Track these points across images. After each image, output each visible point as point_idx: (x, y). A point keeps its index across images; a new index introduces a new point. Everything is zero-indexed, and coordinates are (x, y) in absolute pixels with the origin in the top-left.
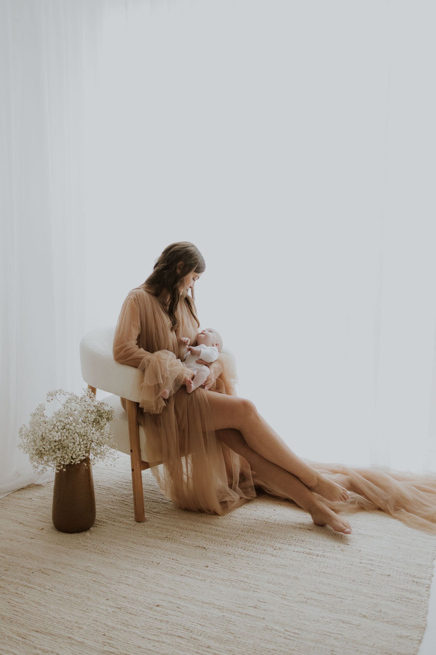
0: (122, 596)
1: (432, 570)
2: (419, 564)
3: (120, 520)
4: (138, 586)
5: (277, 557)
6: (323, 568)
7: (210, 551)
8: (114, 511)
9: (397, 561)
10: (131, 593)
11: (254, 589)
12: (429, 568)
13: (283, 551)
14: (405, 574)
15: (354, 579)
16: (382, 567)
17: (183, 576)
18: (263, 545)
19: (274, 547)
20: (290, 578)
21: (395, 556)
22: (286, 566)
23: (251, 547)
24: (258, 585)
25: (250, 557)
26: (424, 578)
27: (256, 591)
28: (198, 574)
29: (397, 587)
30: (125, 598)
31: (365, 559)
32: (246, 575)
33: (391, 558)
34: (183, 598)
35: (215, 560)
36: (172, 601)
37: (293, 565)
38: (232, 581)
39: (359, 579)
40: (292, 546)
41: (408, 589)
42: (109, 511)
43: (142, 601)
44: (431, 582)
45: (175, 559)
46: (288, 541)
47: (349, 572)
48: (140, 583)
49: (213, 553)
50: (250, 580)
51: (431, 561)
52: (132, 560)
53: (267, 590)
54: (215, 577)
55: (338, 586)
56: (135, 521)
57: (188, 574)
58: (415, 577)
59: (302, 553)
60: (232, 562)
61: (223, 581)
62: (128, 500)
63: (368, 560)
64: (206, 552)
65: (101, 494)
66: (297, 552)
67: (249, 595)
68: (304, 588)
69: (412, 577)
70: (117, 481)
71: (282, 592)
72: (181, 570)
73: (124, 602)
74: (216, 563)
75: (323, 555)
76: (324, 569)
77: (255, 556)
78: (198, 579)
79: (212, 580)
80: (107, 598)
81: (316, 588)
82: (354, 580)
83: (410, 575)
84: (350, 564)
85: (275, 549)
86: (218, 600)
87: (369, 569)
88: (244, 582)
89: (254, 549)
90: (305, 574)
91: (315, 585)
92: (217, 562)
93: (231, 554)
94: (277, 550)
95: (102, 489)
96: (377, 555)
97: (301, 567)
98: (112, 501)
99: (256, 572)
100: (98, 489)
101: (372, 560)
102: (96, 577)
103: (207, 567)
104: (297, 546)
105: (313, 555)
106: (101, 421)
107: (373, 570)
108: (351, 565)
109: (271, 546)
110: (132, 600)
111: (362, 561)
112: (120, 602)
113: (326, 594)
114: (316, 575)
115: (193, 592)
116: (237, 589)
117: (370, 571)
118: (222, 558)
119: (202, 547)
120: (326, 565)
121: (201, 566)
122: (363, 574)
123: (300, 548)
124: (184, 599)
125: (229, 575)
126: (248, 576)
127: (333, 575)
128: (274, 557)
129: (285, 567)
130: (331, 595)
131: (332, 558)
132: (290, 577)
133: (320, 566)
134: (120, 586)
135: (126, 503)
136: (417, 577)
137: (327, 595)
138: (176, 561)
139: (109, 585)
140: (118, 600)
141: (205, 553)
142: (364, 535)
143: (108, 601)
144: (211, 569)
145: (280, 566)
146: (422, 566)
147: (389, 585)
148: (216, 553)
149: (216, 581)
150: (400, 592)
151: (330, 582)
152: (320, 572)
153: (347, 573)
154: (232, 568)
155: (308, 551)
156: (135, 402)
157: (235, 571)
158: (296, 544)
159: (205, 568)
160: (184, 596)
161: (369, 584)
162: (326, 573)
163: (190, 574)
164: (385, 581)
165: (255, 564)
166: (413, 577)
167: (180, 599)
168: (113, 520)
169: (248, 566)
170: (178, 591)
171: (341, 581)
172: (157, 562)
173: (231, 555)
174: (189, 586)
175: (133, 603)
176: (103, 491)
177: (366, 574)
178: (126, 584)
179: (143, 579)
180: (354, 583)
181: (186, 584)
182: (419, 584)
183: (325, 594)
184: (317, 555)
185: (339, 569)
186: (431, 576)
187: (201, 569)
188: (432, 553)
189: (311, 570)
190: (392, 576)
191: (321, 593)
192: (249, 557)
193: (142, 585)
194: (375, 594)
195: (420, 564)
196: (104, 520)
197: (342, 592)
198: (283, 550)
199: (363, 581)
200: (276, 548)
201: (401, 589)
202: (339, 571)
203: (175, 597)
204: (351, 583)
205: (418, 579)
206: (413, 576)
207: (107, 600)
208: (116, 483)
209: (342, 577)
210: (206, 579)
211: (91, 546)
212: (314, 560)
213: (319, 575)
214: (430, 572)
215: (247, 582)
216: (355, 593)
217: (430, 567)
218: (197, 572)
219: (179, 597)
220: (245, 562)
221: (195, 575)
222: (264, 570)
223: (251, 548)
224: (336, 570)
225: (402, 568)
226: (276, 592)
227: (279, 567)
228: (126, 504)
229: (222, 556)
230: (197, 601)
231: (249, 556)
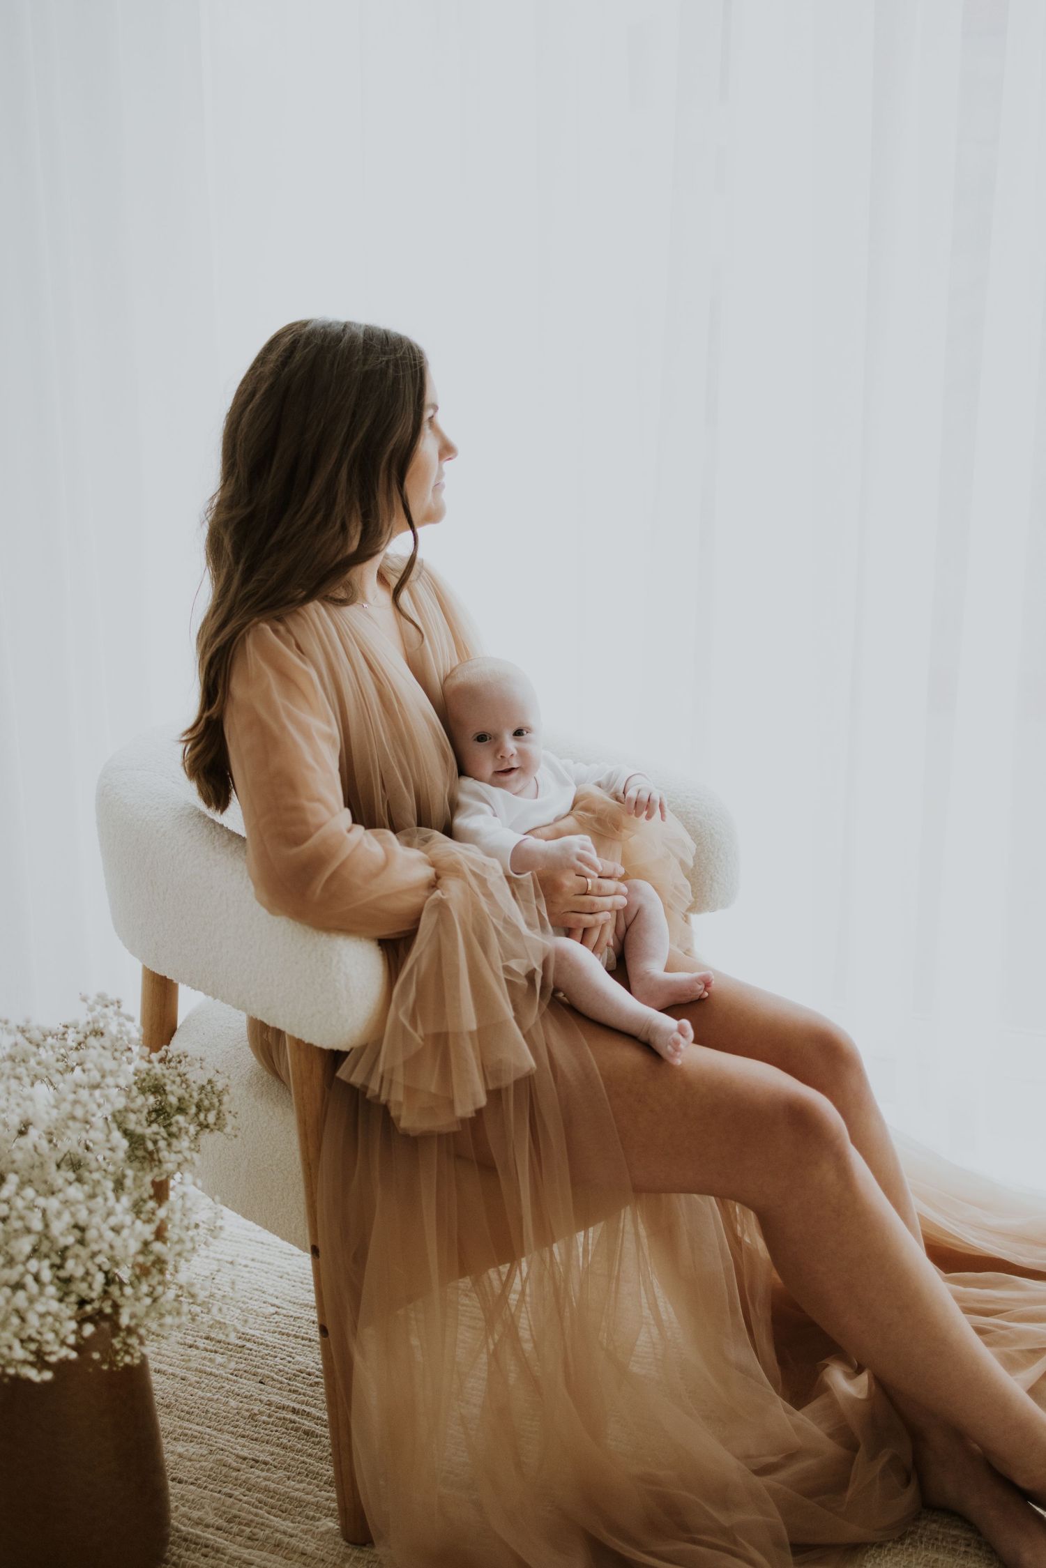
3: (278, 1535)
8: (256, 1475)
42: (235, 1474)
56: (340, 1540)
62: (315, 1406)
65: (211, 1374)
70: (276, 1302)
98: (253, 1417)
100: (202, 1346)
106: (169, 1145)
135: (308, 1424)
156: (321, 1050)
168: (248, 1530)
196: (208, 1535)
208: (273, 1310)
228: (306, 1433)
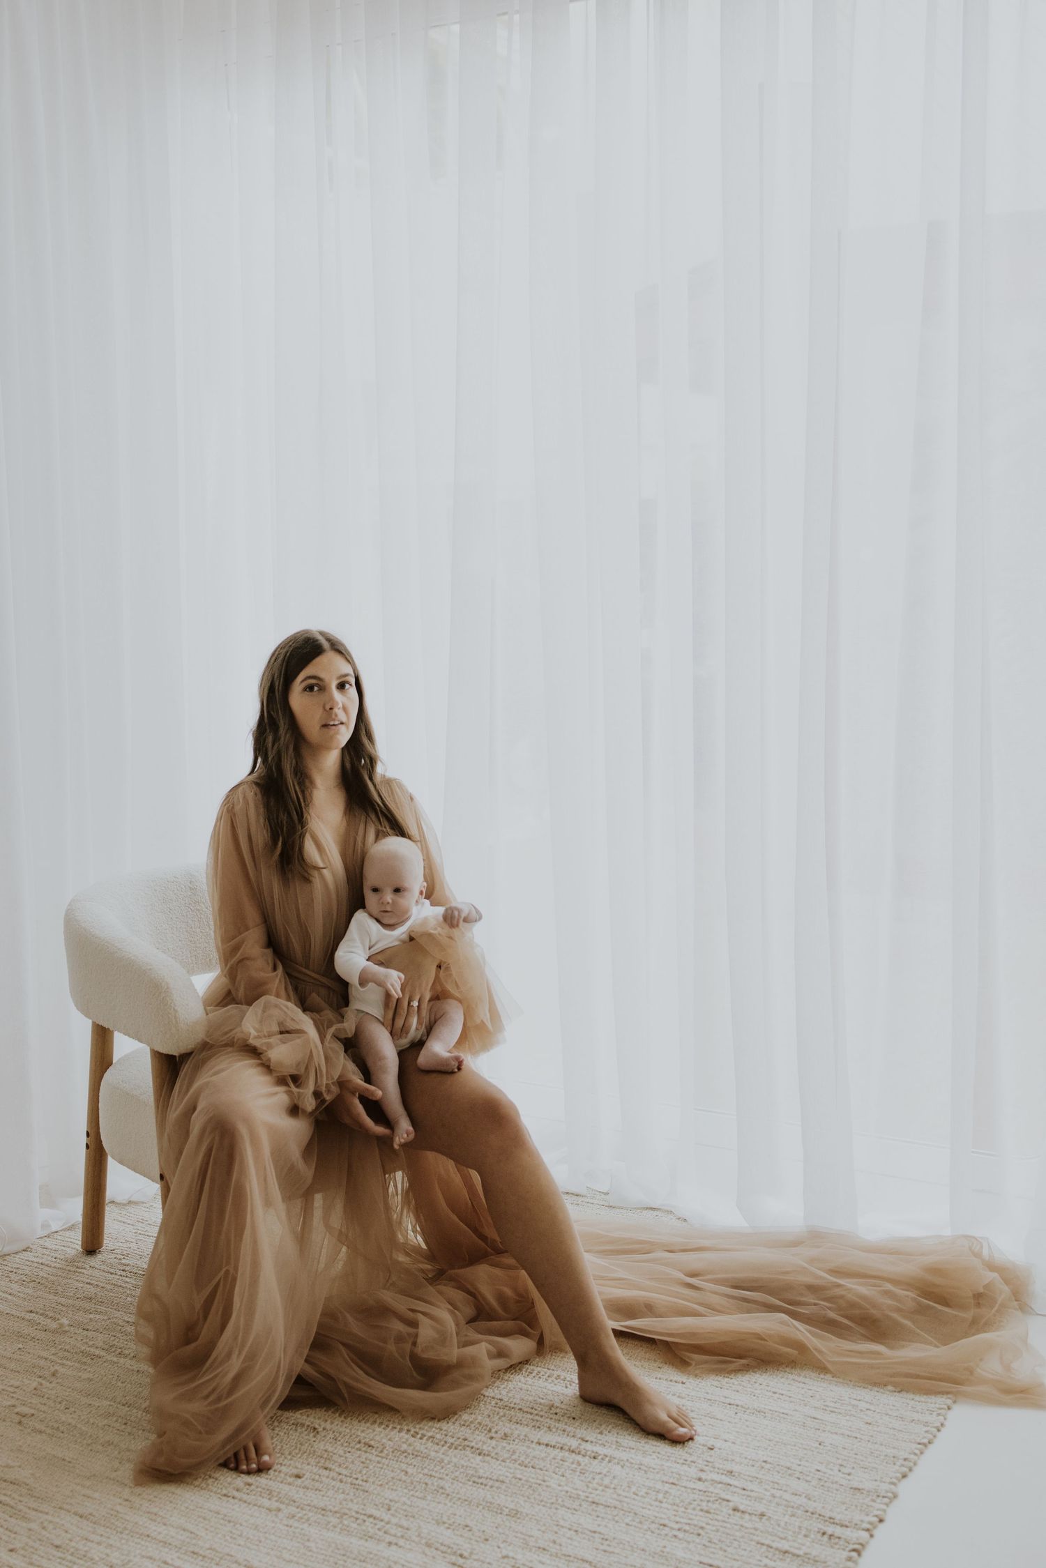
0: (52, 1544)
1: (887, 1505)
2: (856, 1489)
4: (105, 1520)
5: (488, 1458)
6: (596, 1490)
7: (325, 1436)
9: (799, 1479)
10: (79, 1536)
11: (394, 1540)
12: (881, 1498)
13: (511, 1442)
14: (807, 1512)
15: (666, 1522)
16: (753, 1491)
17: (229, 1497)
18: (467, 1426)
19: (493, 1430)
20: (499, 1511)
21: (799, 1463)
22: (502, 1481)
23: (434, 1429)
24: (407, 1529)
25: (419, 1456)
26: (856, 1524)
27: (396, 1544)
28: (269, 1495)
29: (771, 1547)
30: (58, 1549)
31: (716, 1470)
32: (387, 1501)
33: (789, 1468)
34: (201, 1555)
35: (329, 1459)
36: (170, 1562)
37: (520, 1479)
38: (347, 1514)
39: (677, 1522)
40: (540, 1431)
41: (801, 1553)
43: (97, 1559)
44: (872, 1536)
46: (537, 1418)
47: (661, 1502)
48: (112, 1512)
49: (330, 1443)
50: (393, 1515)
51: (894, 1480)
53: (423, 1541)
54: (309, 1502)
55: (614, 1539)
57: (244, 1493)
58: (830, 1522)
59: (558, 1448)
60: (367, 1467)
61: (323, 1515)
63: (722, 1474)
64: (314, 1439)
66: (547, 1445)
67: (371, 1553)
68: (524, 1539)
69: (822, 1522)
71: (459, 1549)
72: (229, 1484)
73: (49, 1560)
74: (326, 1469)
75: (611, 1457)
76: (598, 1492)
77: (433, 1454)
78: (263, 1507)
79: (299, 1510)
80: (11, 1547)
81: (554, 1542)
82: (664, 1525)
83: (820, 1515)
84: (671, 1481)
85: (492, 1438)
86: (288, 1561)
87: (715, 1497)
88: (375, 1518)
89: (438, 1436)
90: (543, 1503)
91: (556, 1533)
92: (330, 1466)
93: (375, 1446)
94: (496, 1440)
95: (128, 1274)
96: (753, 1460)
97: (540, 1485)
99: (417, 1494)
101: (733, 1474)
102: (9, 1493)
103: (298, 1476)
104: (554, 1430)
105: (584, 1456)
107: (724, 1500)
108: (673, 1484)
109: (485, 1430)
110: (72, 1554)
111: (703, 1476)
112: (39, 1559)
113: (575, 1558)
114: (569, 1508)
115: (235, 1539)
116: (351, 1535)
117: (718, 1502)
118: (348, 1455)
119: (308, 1426)
120: (606, 1481)
121: (286, 1475)
122: (694, 1509)
123: (559, 1435)
124: (204, 1557)
125: (346, 1500)
126: (392, 1504)
127: (613, 1509)
128: (481, 1458)
129: (497, 1484)
130: (587, 1562)
131: (629, 1465)
132: (501, 1509)
133: (591, 1485)
134: (58, 1516)
136: (835, 1521)
137: (576, 1560)
139: (34, 1513)
140: (36, 1554)
141: (309, 1440)
142: (742, 1407)
143: (11, 1553)
144: (307, 1483)
145: (485, 1482)
146: (862, 1493)
147: (751, 1540)
148: (339, 1443)
149: (305, 1515)
150: (775, 1561)
151: (599, 1525)
152: (583, 1500)
153: (651, 1505)
154: (361, 1483)
157: (364, 1491)
158: (552, 1426)
159: (291, 1480)
160: (209, 1549)
161: (699, 1535)
162: (597, 1504)
163: (248, 1494)
164: (746, 1528)
166: (826, 1521)
167: (195, 1556)
169: (404, 1478)
170: (197, 1535)
171: (627, 1524)
173: (373, 1447)
174: (232, 1524)
175: (70, 1562)
176: (128, 1280)
177: (702, 1510)
178: (75, 1514)
179: (124, 1503)
180: (659, 1532)
181: (226, 1518)
182: (837, 1540)
183: (571, 1559)
184: (593, 1454)
185: (637, 1495)
186: (876, 1519)
187: (282, 1482)
188: (905, 1460)
189: (563, 1493)
190: (770, 1517)
191: (563, 1555)
192: (417, 1456)
193: (116, 1516)
194: (704, 1564)
195: (859, 1489)
197: (618, 1554)
198: (514, 1441)
199: (687, 1528)
201: (780, 1551)
202: (634, 1499)
203: (184, 1552)
204: (653, 1532)
205: (838, 1527)
206: (826, 1519)
207: (11, 1550)
209: (636, 1514)
210: (282, 1506)
212: (581, 1467)
213: (577, 1508)
214: (878, 1510)
215: (382, 1520)
216: (651, 1558)
217: (884, 1497)
218: (268, 1490)
219: (193, 1553)
221: (260, 1496)
222: (441, 1491)
223: (434, 1432)
224: (626, 1497)
225: (806, 1497)
226: (444, 1549)
227: (482, 1484)
229: (350, 1449)
230: (236, 1562)
231: (420, 1454)
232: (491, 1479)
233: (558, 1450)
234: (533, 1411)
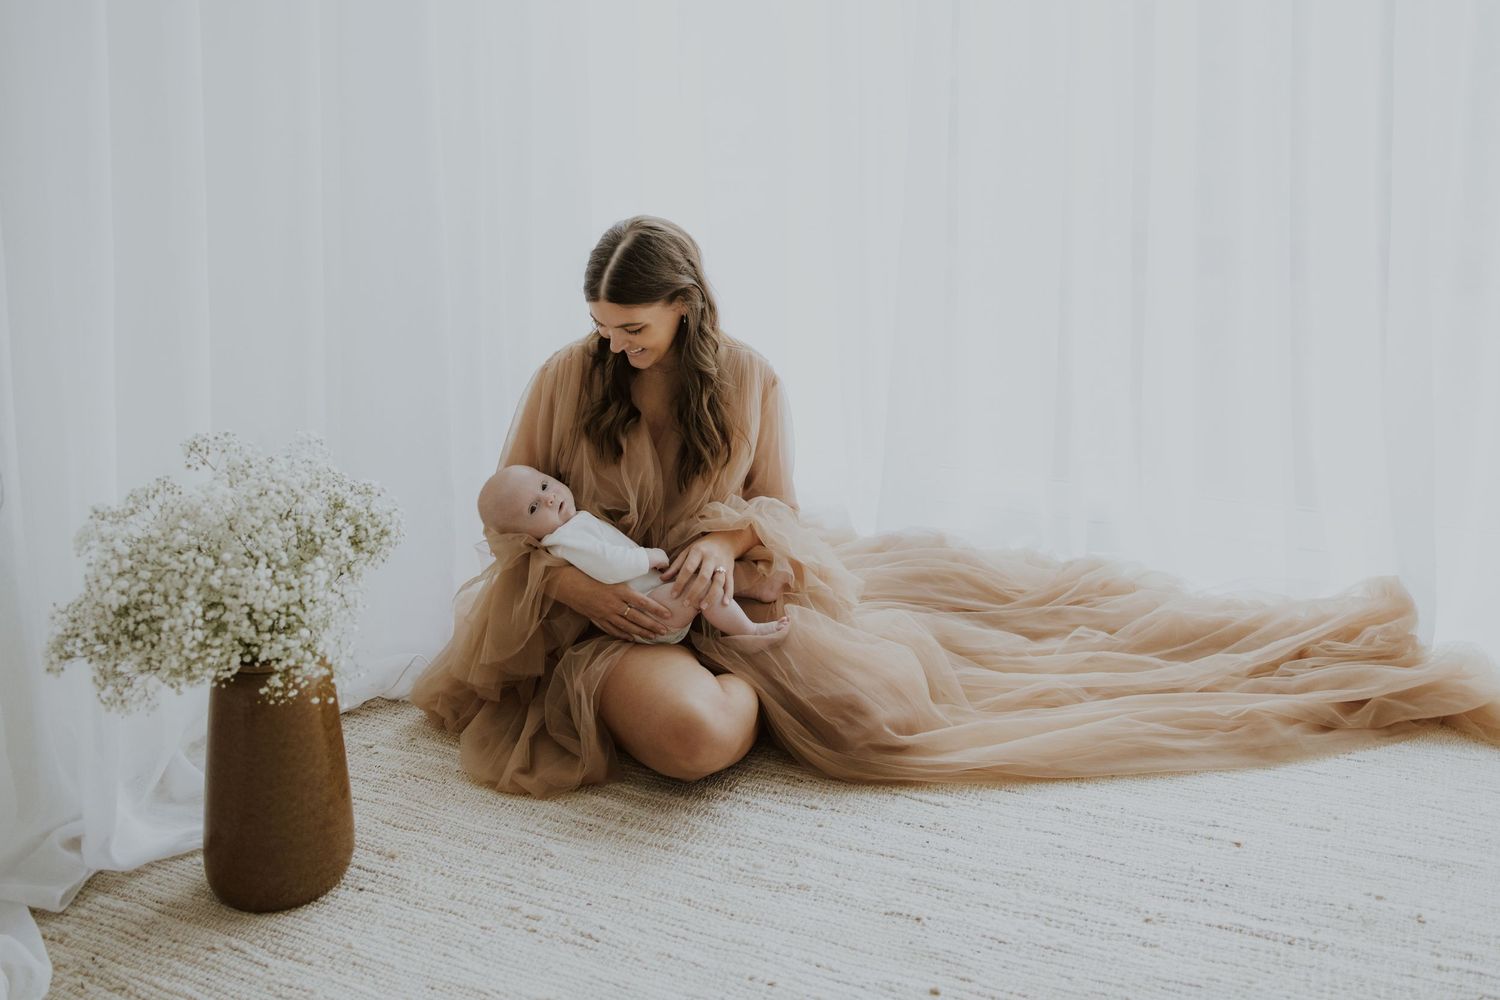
5: (1157, 951)
7: (933, 928)
13: (1175, 926)
18: (1105, 905)
19: (1143, 909)
22: (1198, 986)
35: (956, 963)
40: (1197, 907)
45: (825, 965)
46: (1179, 888)
49: (944, 937)
52: (683, 971)
59: (1236, 931)
60: (1013, 973)
64: (923, 934)
66: (1220, 927)
74: (963, 980)
75: (1311, 942)
77: (1087, 949)
85: (1147, 921)
94: (1154, 924)
103: (934, 992)
104: (1214, 906)
105: (1274, 941)
109: (1127, 909)
118: (978, 956)
119: (904, 914)
120: (1327, 979)
128: (1147, 950)
129: (1193, 990)
131: (1342, 953)
138: (830, 975)
141: (916, 935)
155: (1256, 925)
158: (1207, 900)
165: (1092, 980)
172: (769, 979)
173: (1004, 942)
184: (1287, 939)
192: (1064, 952)
198: (1171, 922)
200: (1148, 916)
211: (549, 917)
212: (1283, 959)
220: (1058, 974)
223: (1068, 915)
229: (976, 947)
232: (1181, 983)
233: (1237, 934)
234: (1170, 878)
